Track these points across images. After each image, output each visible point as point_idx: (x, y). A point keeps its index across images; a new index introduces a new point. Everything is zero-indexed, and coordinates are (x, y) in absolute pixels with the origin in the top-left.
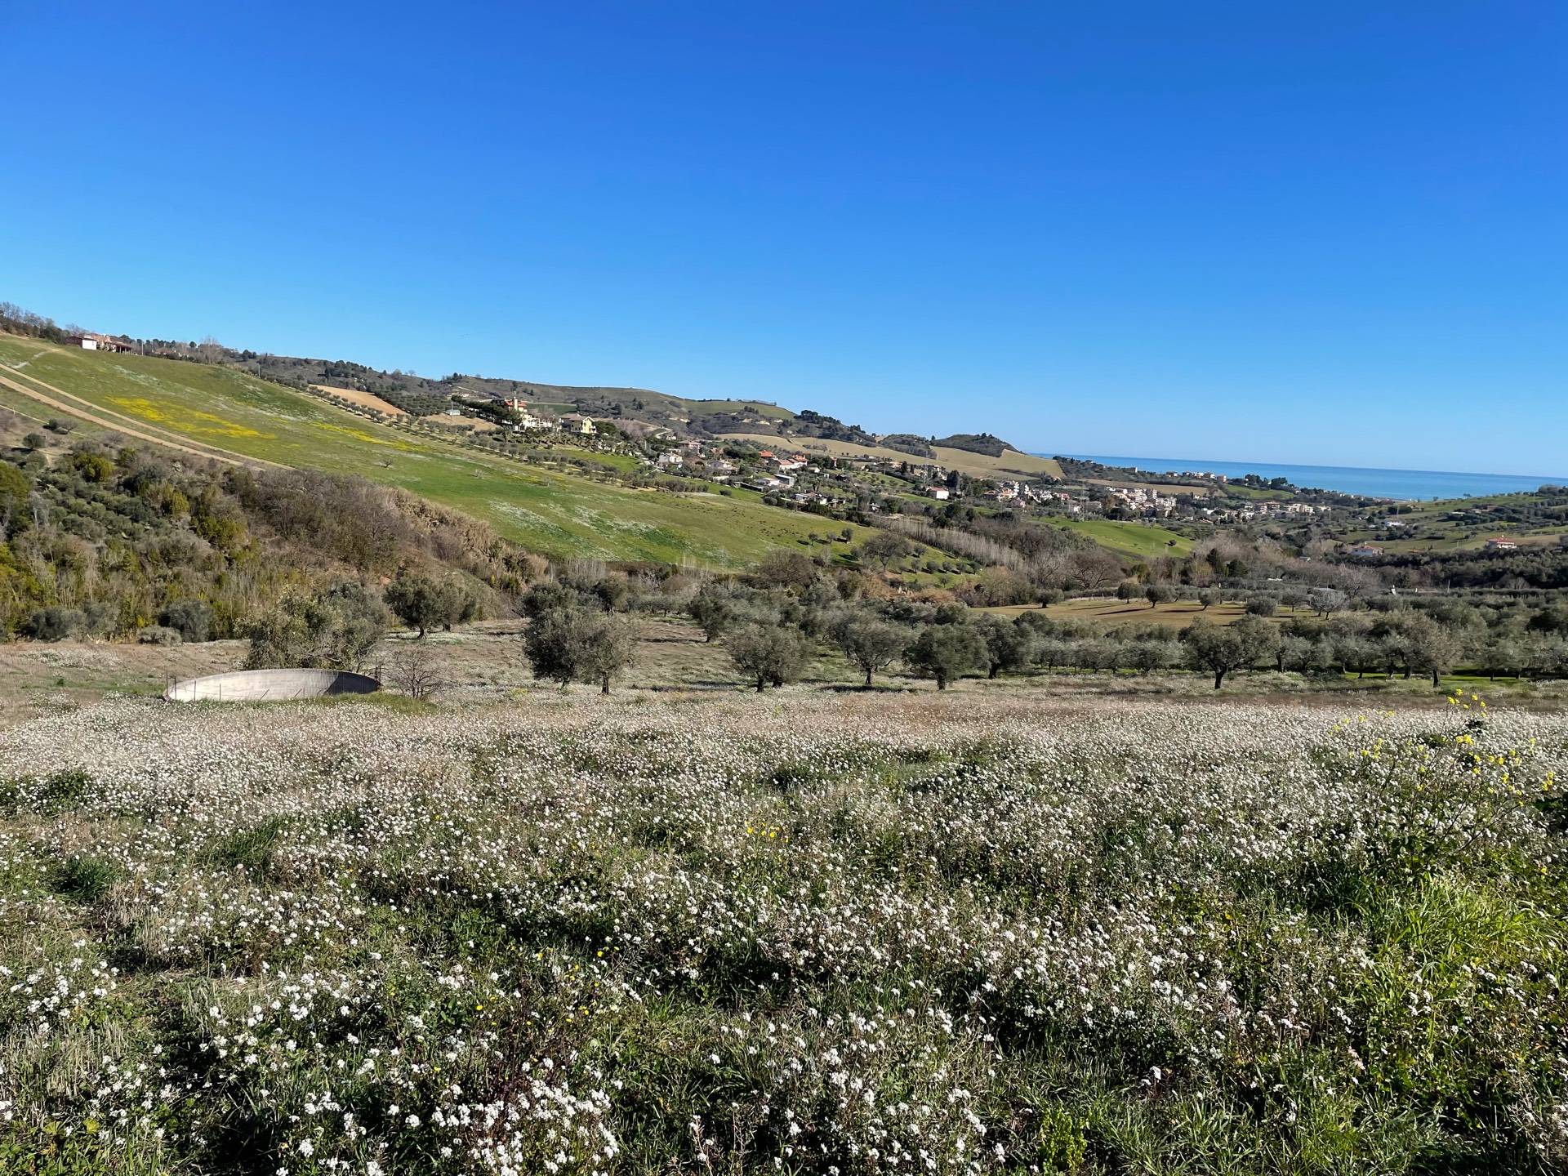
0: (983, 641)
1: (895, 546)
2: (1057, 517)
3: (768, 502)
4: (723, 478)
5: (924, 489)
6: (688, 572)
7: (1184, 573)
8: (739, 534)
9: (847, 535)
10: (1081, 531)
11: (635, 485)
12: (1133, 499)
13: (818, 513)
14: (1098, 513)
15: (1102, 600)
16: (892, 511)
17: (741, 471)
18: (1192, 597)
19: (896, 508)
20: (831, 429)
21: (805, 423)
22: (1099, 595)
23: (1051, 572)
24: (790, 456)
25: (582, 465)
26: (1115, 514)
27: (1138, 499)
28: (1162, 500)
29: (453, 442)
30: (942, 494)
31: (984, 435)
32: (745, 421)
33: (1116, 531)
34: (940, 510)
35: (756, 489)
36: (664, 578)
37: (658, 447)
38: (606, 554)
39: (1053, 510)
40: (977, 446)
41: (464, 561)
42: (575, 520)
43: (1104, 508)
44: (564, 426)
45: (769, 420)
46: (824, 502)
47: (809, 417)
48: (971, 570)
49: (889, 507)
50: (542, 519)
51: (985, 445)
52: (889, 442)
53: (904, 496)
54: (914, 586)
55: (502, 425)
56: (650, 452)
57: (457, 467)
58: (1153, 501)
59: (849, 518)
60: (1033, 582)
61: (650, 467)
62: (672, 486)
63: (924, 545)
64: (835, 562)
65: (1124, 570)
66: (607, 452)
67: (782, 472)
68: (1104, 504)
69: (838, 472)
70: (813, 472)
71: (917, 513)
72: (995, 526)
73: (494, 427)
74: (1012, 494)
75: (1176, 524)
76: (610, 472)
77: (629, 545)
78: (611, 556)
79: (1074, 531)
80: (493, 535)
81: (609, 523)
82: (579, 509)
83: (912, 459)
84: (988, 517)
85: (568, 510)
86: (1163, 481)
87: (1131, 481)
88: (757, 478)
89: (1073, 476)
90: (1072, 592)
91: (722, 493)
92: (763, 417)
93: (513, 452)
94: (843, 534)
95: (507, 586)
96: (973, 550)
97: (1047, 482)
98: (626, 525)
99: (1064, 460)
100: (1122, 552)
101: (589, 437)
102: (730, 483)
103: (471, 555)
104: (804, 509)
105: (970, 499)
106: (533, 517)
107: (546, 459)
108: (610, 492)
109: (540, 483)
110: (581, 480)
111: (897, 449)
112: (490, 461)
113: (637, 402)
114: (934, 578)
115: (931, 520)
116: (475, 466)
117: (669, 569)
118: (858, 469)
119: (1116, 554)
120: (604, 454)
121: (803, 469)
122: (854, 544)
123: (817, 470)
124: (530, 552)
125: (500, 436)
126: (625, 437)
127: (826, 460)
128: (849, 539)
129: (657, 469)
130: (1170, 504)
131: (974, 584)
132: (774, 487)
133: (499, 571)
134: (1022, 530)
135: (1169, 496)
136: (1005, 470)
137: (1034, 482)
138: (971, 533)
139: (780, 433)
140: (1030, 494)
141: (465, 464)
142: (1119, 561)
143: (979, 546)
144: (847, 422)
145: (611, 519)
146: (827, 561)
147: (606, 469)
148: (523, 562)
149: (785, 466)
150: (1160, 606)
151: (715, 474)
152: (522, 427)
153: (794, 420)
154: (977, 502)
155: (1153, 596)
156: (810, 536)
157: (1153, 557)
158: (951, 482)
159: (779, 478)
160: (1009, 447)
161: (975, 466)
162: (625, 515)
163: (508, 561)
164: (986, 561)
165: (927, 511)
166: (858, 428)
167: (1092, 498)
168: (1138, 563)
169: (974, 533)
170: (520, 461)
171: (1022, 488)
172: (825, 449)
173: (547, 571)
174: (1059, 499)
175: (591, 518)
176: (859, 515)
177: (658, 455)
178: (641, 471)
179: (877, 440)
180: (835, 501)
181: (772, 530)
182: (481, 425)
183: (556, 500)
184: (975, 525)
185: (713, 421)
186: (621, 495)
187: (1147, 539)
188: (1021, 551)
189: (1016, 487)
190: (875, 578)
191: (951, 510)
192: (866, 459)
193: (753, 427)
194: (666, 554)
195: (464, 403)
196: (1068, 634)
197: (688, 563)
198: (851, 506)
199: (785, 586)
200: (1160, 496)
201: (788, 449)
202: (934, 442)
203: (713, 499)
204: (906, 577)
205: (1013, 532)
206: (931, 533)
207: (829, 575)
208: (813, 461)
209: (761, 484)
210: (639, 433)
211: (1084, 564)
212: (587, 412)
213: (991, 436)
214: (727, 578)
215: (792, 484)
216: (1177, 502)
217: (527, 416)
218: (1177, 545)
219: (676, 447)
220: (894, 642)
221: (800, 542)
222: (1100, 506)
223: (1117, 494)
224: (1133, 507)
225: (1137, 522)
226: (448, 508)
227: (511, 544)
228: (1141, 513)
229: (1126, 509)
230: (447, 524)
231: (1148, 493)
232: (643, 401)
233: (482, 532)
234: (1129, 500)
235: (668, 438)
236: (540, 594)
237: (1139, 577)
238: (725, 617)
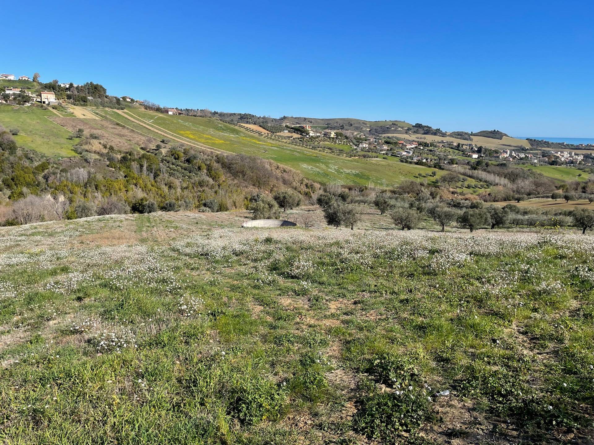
0: (489, 215)
1: (454, 178)
2: (526, 165)
3: (402, 161)
4: (384, 152)
5: (467, 154)
6: (371, 188)
7: (584, 188)
8: (391, 174)
9: (434, 174)
10: (537, 171)
11: (351, 156)
12: (563, 156)
13: (422, 165)
14: (545, 162)
15: (545, 199)
16: (453, 164)
17: (391, 149)
18: (585, 198)
19: (455, 162)
20: (428, 131)
21: (417, 128)
22: (543, 197)
23: (522, 188)
24: (411, 142)
25: (331, 149)
26: (553, 163)
27: (565, 156)
28: (577, 157)
29: (286, 142)
30: (475, 156)
31: (495, 131)
32: (392, 129)
33: (554, 170)
34: (474, 163)
35: (397, 156)
36: (362, 191)
37: (359, 141)
38: (341, 182)
39: (524, 161)
40: (492, 135)
41: (292, 185)
42: (329, 170)
43: (549, 160)
44: (324, 135)
45: (402, 128)
46: (424, 161)
47: (419, 126)
48: (487, 187)
49: (452, 162)
50: (318, 170)
51: (495, 134)
52: (453, 135)
53: (458, 157)
54: (462, 194)
55: (302, 135)
56: (356, 143)
57: (288, 152)
58: (572, 157)
59: (435, 167)
60: (514, 192)
61: (356, 149)
62: (364, 156)
63: (466, 177)
64: (429, 184)
65: (556, 187)
66: (340, 144)
67: (407, 149)
68: (549, 159)
69: (430, 148)
70: (420, 148)
71: (464, 164)
72: (498, 168)
73: (299, 136)
74: (506, 155)
75: (582, 167)
76: (341, 151)
77: (349, 179)
78: (343, 183)
79: (534, 170)
80: (301, 176)
81: (341, 171)
82: (330, 166)
83: (462, 142)
84: (495, 165)
85: (327, 166)
86: (577, 148)
87: (562, 148)
88: (397, 152)
89: (535, 147)
90: (531, 196)
91: (384, 158)
92: (400, 127)
93: (307, 145)
94: (432, 173)
95: (307, 194)
96: (488, 179)
97: (523, 149)
98: (348, 171)
99: (531, 140)
100: (556, 179)
101: (333, 138)
102: (387, 154)
103: (294, 183)
104: (416, 163)
105: (487, 158)
106: (315, 169)
107: (318, 147)
108: (342, 159)
109: (316, 157)
110: (331, 155)
111: (456, 138)
112: (299, 149)
113: (351, 123)
114: (471, 190)
115: (470, 167)
116: (294, 151)
117: (364, 188)
118: (439, 147)
119: (553, 180)
120: (339, 145)
121: (416, 147)
122: (437, 177)
123: (422, 148)
124: (314, 182)
125: (302, 139)
126: (347, 138)
127: (425, 143)
128: (435, 175)
129: (358, 150)
130: (580, 158)
131: (488, 193)
132: (404, 155)
133: (304, 189)
134: (510, 170)
135: (580, 155)
136: (503, 145)
137: (517, 150)
138: (487, 172)
139: (406, 133)
140: (515, 155)
141: (290, 150)
142: (554, 183)
143: (491, 178)
144: (434, 128)
145: (342, 169)
146: (426, 184)
147: (340, 150)
148: (312, 186)
149: (409, 147)
150: (570, 202)
151: (381, 151)
152: (310, 136)
153: (412, 127)
154: (491, 159)
155: (567, 198)
156: (419, 174)
157: (570, 181)
158: (479, 151)
159: (406, 151)
160: (506, 135)
161: (490, 144)
162: (347, 168)
163: (306, 185)
164: (494, 183)
165: (468, 163)
166: (439, 130)
167: (543, 156)
168: (563, 184)
169: (489, 172)
170: (309, 148)
171: (511, 153)
172: (425, 139)
173: (320, 189)
174: (528, 157)
175: (335, 169)
176: (439, 166)
177: (359, 144)
178: (353, 151)
179: (447, 134)
180: (429, 160)
181: (404, 172)
182: (295, 135)
183: (322, 163)
184: (489, 169)
185: (380, 129)
186: (346, 160)
187: (568, 173)
188: (509, 179)
189: (509, 152)
190: (445, 190)
191: (478, 163)
192: (442, 142)
193: (395, 131)
194: (362, 182)
195: (289, 127)
196: (525, 213)
197: (371, 185)
198: (436, 162)
199: (409, 194)
200: (575, 154)
201: (409, 139)
202: (472, 134)
203: (380, 161)
204: (459, 190)
205: (506, 172)
206: (470, 172)
207: (426, 190)
208: (420, 144)
209: (399, 154)
210: (352, 136)
211: (537, 185)
212: (332, 128)
213: (498, 131)
214: (386, 191)
215: (411, 154)
216: (584, 157)
217: (311, 132)
218: (582, 176)
219: (366, 141)
220: (453, 215)
221: (415, 177)
222: (547, 160)
223: (556, 154)
224: (563, 160)
225: (563, 166)
226: (286, 167)
227: (308, 179)
228: (566, 162)
229: (559, 161)
230: (286, 172)
231: (570, 154)
232: (352, 123)
233: (298, 175)
234: (561, 157)
235: (362, 137)
236: (323, 197)
237: (563, 190)
238: (388, 205)
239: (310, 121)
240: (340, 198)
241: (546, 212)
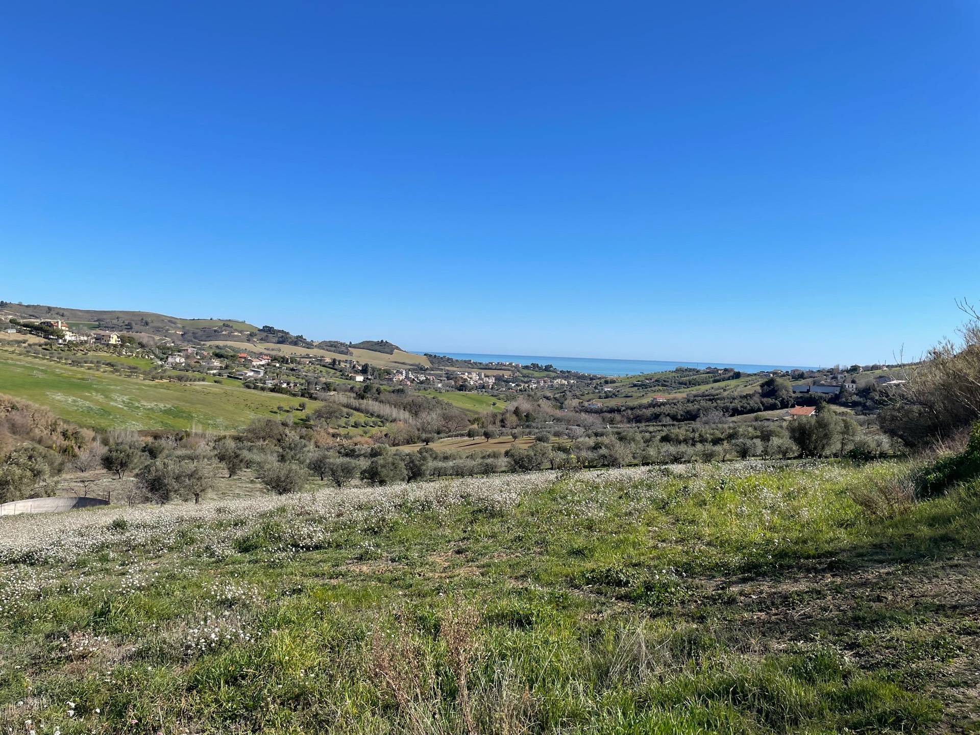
1: (335, 412)
2: (429, 391)
3: (248, 387)
4: (215, 371)
5: (348, 375)
6: (196, 434)
7: (502, 421)
8: (230, 408)
9: (303, 406)
10: (444, 398)
11: (153, 378)
12: (471, 378)
13: (281, 393)
14: (452, 387)
15: (459, 439)
16: (329, 390)
17: (227, 367)
18: (507, 434)
19: (332, 388)
20: (283, 338)
21: (265, 334)
22: (457, 436)
23: (429, 423)
24: (259, 356)
25: (113, 366)
26: (462, 388)
27: (474, 378)
28: (487, 379)
29: (13, 352)
30: (360, 378)
31: (382, 341)
32: (224, 333)
33: (464, 398)
34: (360, 388)
35: (238, 378)
36: (181, 439)
37: (165, 352)
38: (137, 426)
39: (426, 386)
40: (377, 347)
41: (31, 435)
42: (112, 403)
43: (455, 384)
44: (97, 339)
45: (241, 332)
46: (285, 385)
47: (268, 330)
48: (381, 424)
49: (327, 387)
50: (87, 403)
51: (383, 347)
52: (322, 346)
53: (336, 380)
54: (347, 436)
55: (49, 339)
56: (161, 355)
57: (19, 370)
58: (482, 379)
59: (303, 395)
60: (419, 430)
61: (162, 366)
62: (180, 379)
63: (352, 411)
64: (295, 423)
65: (469, 421)
66: (129, 356)
67: (254, 367)
68: (455, 382)
69: (291, 366)
70: (275, 366)
71: (346, 391)
72: (394, 397)
73: (42, 340)
74: (401, 377)
75: (496, 393)
76: (133, 370)
77: (154, 419)
78: (140, 427)
79: (440, 399)
80: (52, 417)
81: (137, 404)
82: (115, 396)
83: (339, 357)
84: (389, 392)
85: (107, 397)
86: (487, 367)
87: (469, 368)
88: (238, 371)
89: (436, 366)
90: (442, 435)
91: (215, 382)
92: (236, 330)
93: (60, 358)
94: (300, 406)
95: (65, 451)
96: (382, 413)
97: (421, 369)
98: (149, 405)
99: (431, 356)
100: (468, 410)
101: (115, 346)
102: (220, 375)
103: (37, 431)
104: (272, 390)
105: (377, 381)
106: (80, 402)
107: (86, 362)
108: (136, 384)
109: (83, 379)
110: (113, 376)
111: (327, 350)
112: (43, 365)
113: (146, 320)
114: (360, 430)
115: (355, 395)
116: (33, 369)
117: (183, 434)
118: (305, 364)
119: (464, 411)
120: (127, 357)
121: (268, 364)
122: (308, 411)
123: (278, 365)
124: (81, 427)
125: (48, 347)
126: (142, 345)
127: (283, 358)
128: (304, 408)
129: (167, 367)
130: (491, 381)
131: (384, 433)
132: (250, 377)
133: (58, 440)
134: (410, 399)
135: (491, 376)
136: (396, 362)
137: (414, 370)
138: (380, 402)
139: (249, 340)
140: (413, 377)
141: (24, 367)
142: (466, 415)
143: (386, 410)
144: (294, 333)
145: (139, 402)
146: (290, 423)
147: (130, 368)
148: (76, 435)
149: (256, 363)
150: (491, 441)
151: (209, 369)
152: (65, 340)
153: (258, 332)
154: (381, 382)
155: (487, 435)
156: (278, 408)
157: (485, 412)
158: (364, 371)
159: (253, 371)
160: (397, 348)
161: (378, 361)
162: (148, 399)
163: (65, 434)
164: (390, 419)
165: (352, 389)
166: (301, 337)
167: (448, 379)
168: (476, 416)
169: (381, 402)
170: (66, 364)
171: (407, 374)
172: (280, 350)
173: (94, 439)
174: (429, 379)
175: (124, 402)
176: (308, 393)
177: (167, 358)
178: (155, 369)
179: (315, 344)
180: (292, 385)
181: (253, 405)
182: (33, 339)
183: (97, 391)
184: (382, 397)
185: (201, 333)
186: (145, 385)
187: (480, 402)
188: (410, 411)
189: (404, 372)
190: (323, 433)
191: (367, 389)
192: (308, 356)
193: (229, 337)
194: (181, 425)
195: (18, 324)
196: (446, 458)
197: (196, 429)
198: (303, 388)
199: (264, 441)
200: (486, 376)
201: (254, 351)
202: (351, 346)
203: (210, 386)
204: (342, 431)
205: (405, 401)
206: (355, 403)
207: (293, 432)
208: (274, 359)
209: (242, 375)
210: (152, 343)
211: (447, 418)
212: (112, 328)
213: (386, 342)
214: (225, 437)
215: (262, 374)
216: (495, 380)
217: (68, 333)
218: (497, 405)
219: (179, 352)
221: (271, 412)
222: (453, 383)
223: (462, 376)
224: (472, 383)
225: (474, 392)
226: (18, 399)
227: (66, 422)
228: (477, 387)
229: (469, 385)
230: (17, 409)
231: (479, 375)
232: (149, 320)
233: (44, 414)
234: (469, 379)
235: (168, 345)
236: (114, 454)
237: (478, 424)
238: (241, 461)
239: (61, 313)
240: (147, 453)
241: (472, 455)
